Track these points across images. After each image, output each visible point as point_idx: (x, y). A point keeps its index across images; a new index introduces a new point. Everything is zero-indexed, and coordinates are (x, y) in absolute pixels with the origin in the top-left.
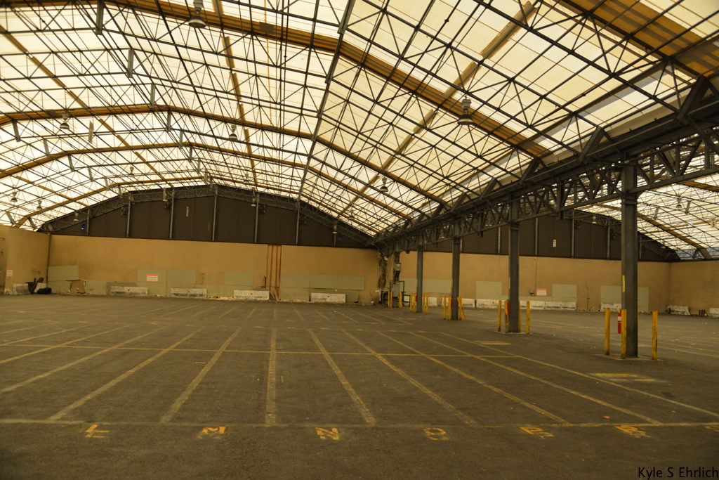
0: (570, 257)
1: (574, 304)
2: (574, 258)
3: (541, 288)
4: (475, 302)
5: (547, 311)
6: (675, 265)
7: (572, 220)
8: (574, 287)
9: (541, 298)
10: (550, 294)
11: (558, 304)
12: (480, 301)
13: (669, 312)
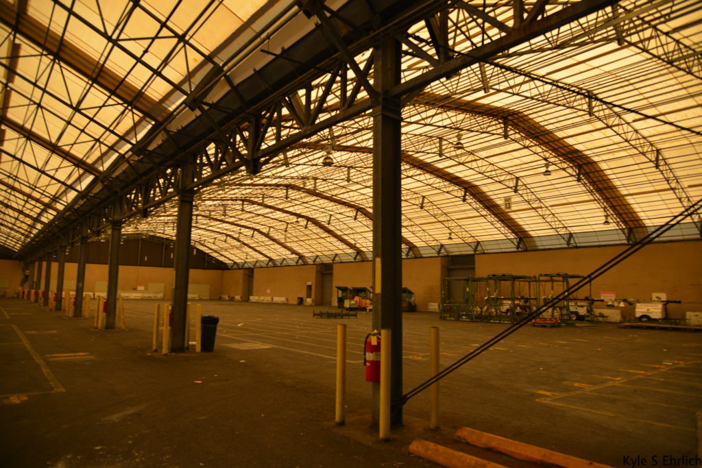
0: (161, 267)
1: (162, 295)
2: (164, 267)
3: (141, 285)
4: (94, 294)
5: (143, 299)
6: (226, 272)
7: (163, 244)
8: (162, 285)
9: (140, 291)
10: (146, 289)
11: (151, 295)
12: (97, 294)
13: (220, 299)
